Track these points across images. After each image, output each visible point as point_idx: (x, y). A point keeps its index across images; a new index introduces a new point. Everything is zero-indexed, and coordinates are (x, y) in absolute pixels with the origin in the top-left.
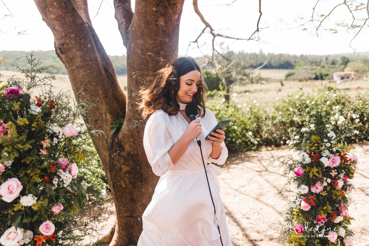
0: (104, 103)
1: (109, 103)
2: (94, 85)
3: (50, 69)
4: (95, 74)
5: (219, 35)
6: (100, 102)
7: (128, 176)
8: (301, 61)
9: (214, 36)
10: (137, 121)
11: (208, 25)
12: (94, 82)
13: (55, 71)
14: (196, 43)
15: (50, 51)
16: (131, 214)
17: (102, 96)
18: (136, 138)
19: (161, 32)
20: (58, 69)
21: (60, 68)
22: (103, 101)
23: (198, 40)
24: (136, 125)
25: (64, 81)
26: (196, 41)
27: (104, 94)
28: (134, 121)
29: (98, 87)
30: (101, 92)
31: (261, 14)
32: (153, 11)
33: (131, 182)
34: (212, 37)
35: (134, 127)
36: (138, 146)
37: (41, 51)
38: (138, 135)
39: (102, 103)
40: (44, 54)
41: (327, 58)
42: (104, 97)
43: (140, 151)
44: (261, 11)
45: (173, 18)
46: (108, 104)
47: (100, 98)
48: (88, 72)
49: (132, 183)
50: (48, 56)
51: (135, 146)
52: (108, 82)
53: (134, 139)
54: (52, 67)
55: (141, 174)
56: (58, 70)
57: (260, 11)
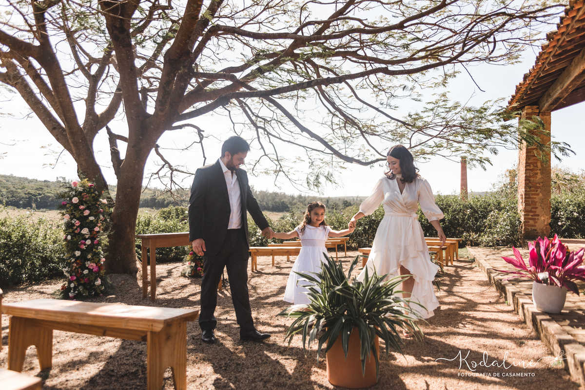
5: (176, 170)
8: (299, 203)
9: (172, 170)
11: (166, 162)
14: (157, 175)
23: (159, 173)
26: (157, 173)
31: (205, 159)
34: (171, 171)
41: (328, 201)
44: (206, 156)
57: (204, 157)
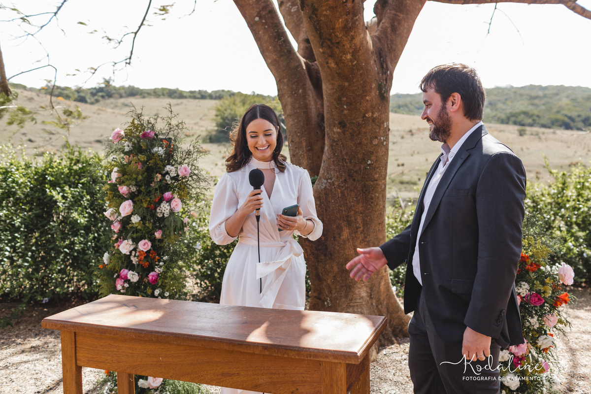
0: (306, 157)
1: (312, 158)
2: (299, 136)
3: (521, 117)
4: (302, 124)
6: (302, 156)
7: (308, 244)
10: (326, 181)
12: (299, 133)
13: (530, 121)
15: (527, 86)
16: (319, 294)
17: (305, 149)
18: (323, 202)
19: (336, 75)
20: (535, 118)
21: (538, 116)
22: (305, 155)
24: (324, 185)
25: (540, 138)
27: (308, 147)
28: (324, 180)
29: (302, 139)
30: (304, 144)
32: (320, 51)
33: (313, 253)
35: (322, 187)
36: (325, 211)
37: (512, 87)
38: (326, 198)
39: (304, 156)
40: (515, 92)
42: (306, 150)
43: (326, 218)
45: (343, 58)
46: (310, 159)
47: (303, 151)
48: (296, 120)
49: (313, 255)
50: (521, 95)
51: (320, 211)
52: (317, 133)
53: (320, 202)
54: (525, 113)
55: (326, 246)
56: (534, 120)
